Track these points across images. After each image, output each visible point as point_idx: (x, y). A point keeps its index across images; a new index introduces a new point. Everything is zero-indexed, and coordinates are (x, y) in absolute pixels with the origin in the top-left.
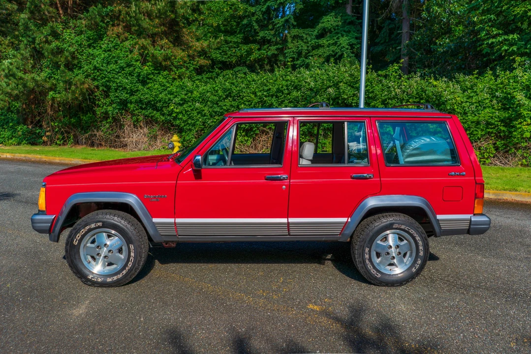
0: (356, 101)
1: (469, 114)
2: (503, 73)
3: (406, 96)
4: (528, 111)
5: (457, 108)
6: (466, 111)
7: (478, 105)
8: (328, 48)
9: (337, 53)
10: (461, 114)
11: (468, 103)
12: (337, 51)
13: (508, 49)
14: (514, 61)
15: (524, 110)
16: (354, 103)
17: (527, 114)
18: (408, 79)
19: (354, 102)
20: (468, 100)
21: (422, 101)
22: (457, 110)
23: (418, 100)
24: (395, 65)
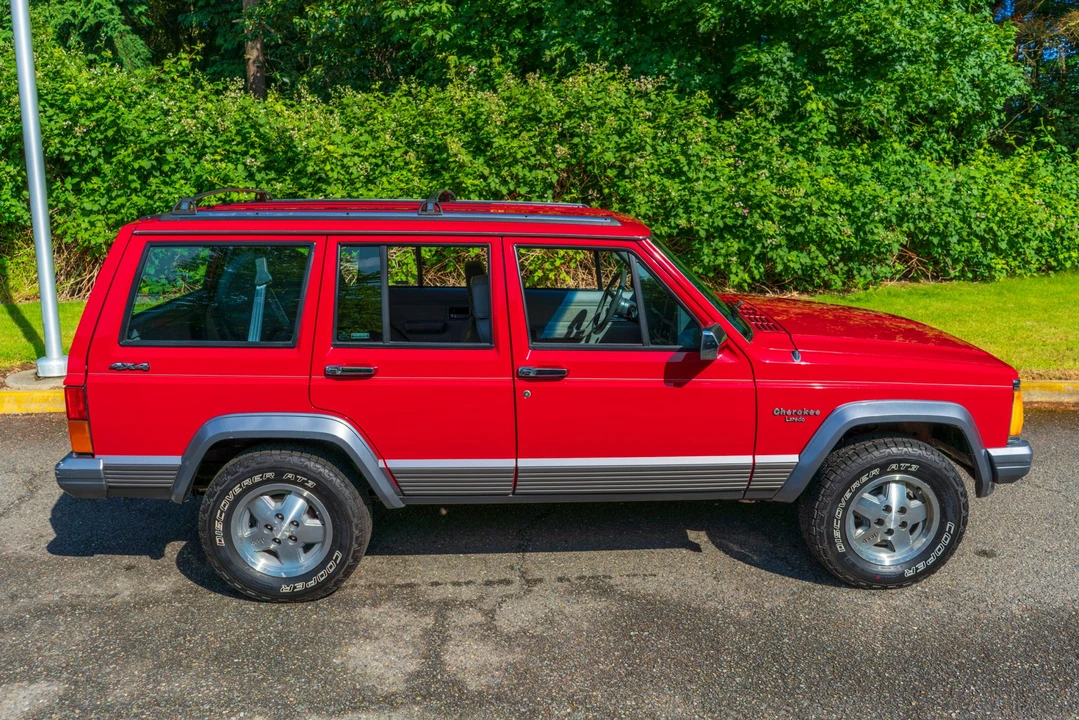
0: (73, 149)
1: (358, 185)
2: (423, 90)
3: (213, 137)
4: (475, 178)
5: (332, 170)
6: (353, 177)
7: (380, 162)
8: (59, 6)
9: (84, 21)
10: (343, 183)
11: (356, 157)
12: (83, 14)
13: (433, 38)
14: (445, 64)
15: (467, 176)
16: (69, 154)
17: (473, 185)
18: (218, 93)
19: (67, 150)
20: (357, 151)
21: (252, 152)
22: (330, 174)
23: (242, 148)
24: (184, 55)
